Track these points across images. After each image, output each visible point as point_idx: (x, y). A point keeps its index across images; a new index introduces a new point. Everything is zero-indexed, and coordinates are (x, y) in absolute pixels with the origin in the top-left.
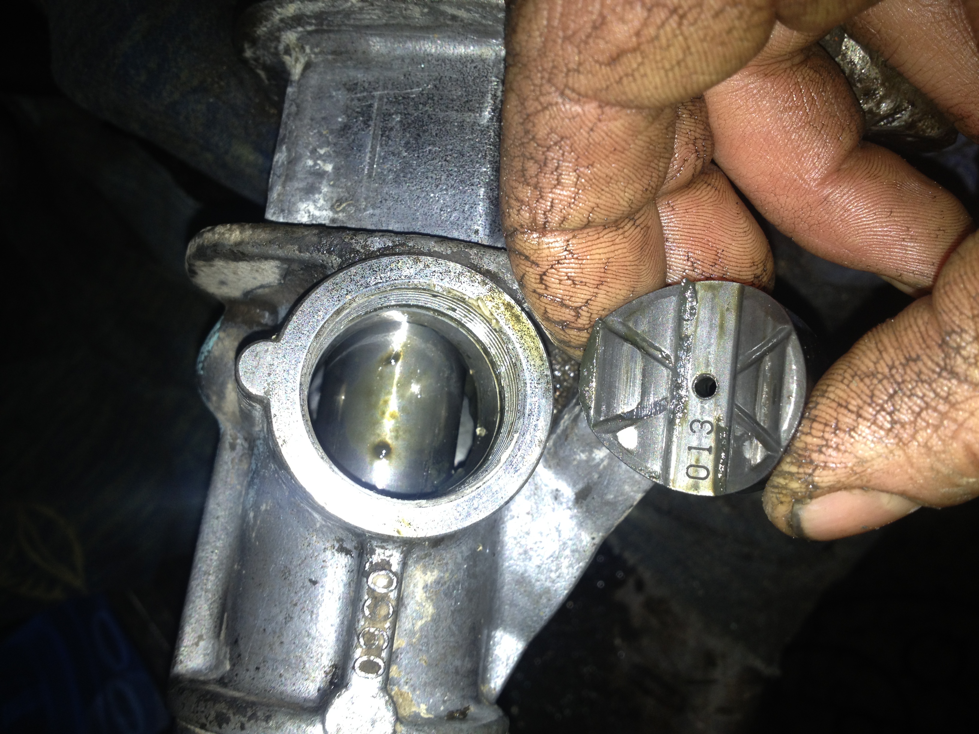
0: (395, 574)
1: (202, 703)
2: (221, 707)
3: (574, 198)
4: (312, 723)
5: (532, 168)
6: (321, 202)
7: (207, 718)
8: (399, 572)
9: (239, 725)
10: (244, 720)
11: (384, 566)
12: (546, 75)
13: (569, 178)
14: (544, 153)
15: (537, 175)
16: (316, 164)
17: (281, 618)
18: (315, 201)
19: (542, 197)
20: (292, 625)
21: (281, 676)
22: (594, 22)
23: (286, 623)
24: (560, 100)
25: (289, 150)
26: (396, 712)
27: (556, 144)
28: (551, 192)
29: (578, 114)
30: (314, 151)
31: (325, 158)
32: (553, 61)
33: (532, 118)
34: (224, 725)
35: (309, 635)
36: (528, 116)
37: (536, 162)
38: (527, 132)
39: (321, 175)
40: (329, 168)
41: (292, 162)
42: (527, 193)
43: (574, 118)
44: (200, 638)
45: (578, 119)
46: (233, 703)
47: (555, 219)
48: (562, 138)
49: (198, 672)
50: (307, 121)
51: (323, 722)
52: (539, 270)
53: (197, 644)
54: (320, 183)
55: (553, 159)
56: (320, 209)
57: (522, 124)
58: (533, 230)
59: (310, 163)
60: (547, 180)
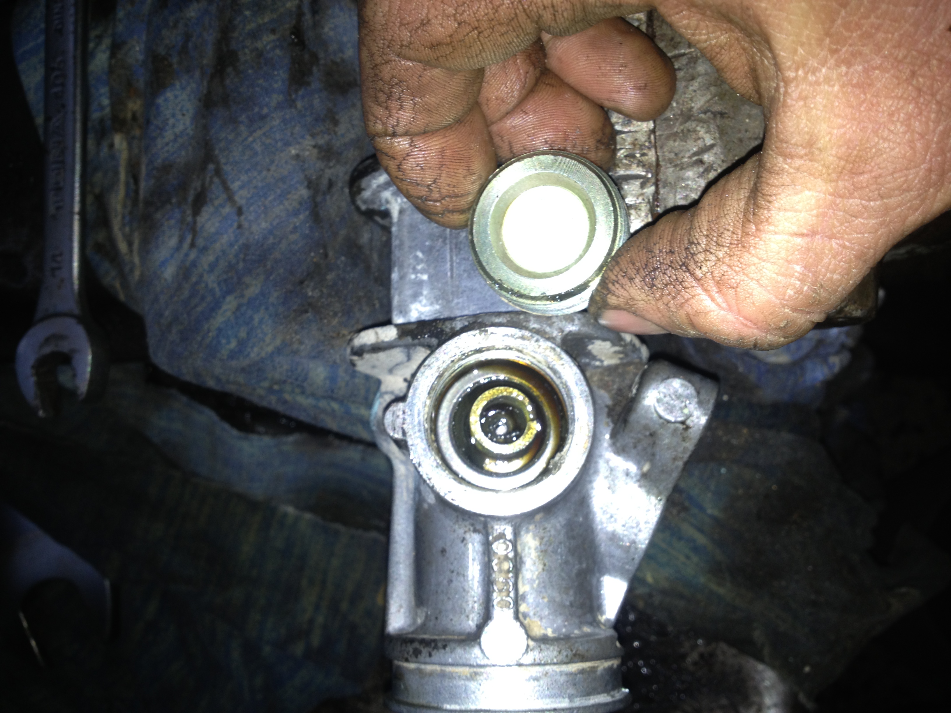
0: (510, 541)
1: (404, 645)
2: (416, 645)
3: (413, 118)
4: (473, 646)
5: (382, 97)
6: (424, 301)
7: (408, 653)
8: (513, 540)
9: (428, 654)
10: (430, 650)
11: (502, 536)
12: (386, 43)
13: (408, 105)
14: (389, 88)
15: (386, 102)
16: (417, 277)
17: (445, 582)
18: (420, 302)
19: (390, 116)
20: (453, 585)
21: (451, 620)
22: (422, 20)
23: (449, 585)
24: (397, 59)
25: (399, 271)
26: (527, 633)
27: (397, 84)
28: (397, 113)
29: (410, 67)
30: (414, 269)
31: (423, 272)
32: (392, 36)
33: (378, 67)
34: (419, 656)
35: (464, 590)
36: (376, 65)
37: (384, 93)
38: (376, 75)
39: (420, 284)
40: (425, 277)
41: (402, 278)
42: (380, 112)
43: (407, 70)
44: (401, 606)
45: (410, 70)
46: (423, 642)
47: (400, 130)
48: (401, 81)
49: (401, 629)
50: (406, 249)
51: (479, 644)
52: (397, 162)
53: (399, 611)
54: (422, 289)
55: (396, 93)
56: (425, 306)
57: (372, 69)
58: (386, 135)
59: (413, 276)
60: (394, 104)
